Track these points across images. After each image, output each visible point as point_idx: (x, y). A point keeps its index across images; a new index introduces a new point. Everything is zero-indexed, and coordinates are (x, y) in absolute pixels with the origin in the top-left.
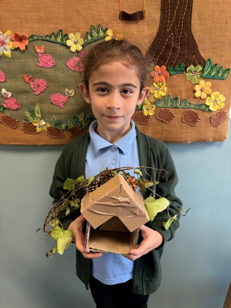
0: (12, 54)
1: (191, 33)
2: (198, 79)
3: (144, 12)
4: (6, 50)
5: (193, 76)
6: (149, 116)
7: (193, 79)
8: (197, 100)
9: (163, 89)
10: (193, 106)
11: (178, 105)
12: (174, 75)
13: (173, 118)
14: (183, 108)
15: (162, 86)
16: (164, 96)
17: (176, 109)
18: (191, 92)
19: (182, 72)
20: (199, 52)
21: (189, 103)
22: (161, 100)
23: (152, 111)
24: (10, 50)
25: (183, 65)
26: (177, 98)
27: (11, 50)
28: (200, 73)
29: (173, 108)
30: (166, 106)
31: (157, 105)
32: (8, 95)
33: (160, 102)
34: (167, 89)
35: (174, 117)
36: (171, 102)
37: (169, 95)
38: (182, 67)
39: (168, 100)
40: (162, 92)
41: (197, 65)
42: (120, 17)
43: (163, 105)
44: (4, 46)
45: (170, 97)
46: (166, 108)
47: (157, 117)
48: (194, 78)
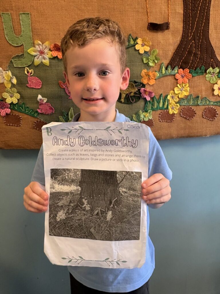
0: (50, 62)
1: (209, 41)
2: (216, 80)
3: (170, 23)
4: (44, 59)
5: (212, 77)
6: (174, 114)
7: (212, 80)
8: (215, 97)
9: (186, 90)
10: (212, 103)
11: (199, 103)
12: (196, 76)
13: (195, 115)
14: (203, 105)
15: (185, 87)
16: (187, 96)
17: (198, 107)
18: (211, 91)
19: (202, 74)
20: (216, 56)
21: (209, 100)
22: (184, 100)
23: (176, 109)
24: (48, 59)
25: (203, 68)
26: (198, 97)
27: (50, 59)
28: (217, 75)
29: (194, 106)
30: (189, 105)
31: (181, 104)
32: (43, 101)
33: (183, 101)
34: (189, 90)
35: (196, 113)
36: (193, 100)
37: (191, 95)
38: (202, 70)
39: (190, 99)
40: (185, 92)
41: (215, 68)
42: (148, 28)
43: (186, 104)
44: (43, 55)
45: (192, 96)
46: (188, 106)
47: (181, 114)
48: (212, 78)
